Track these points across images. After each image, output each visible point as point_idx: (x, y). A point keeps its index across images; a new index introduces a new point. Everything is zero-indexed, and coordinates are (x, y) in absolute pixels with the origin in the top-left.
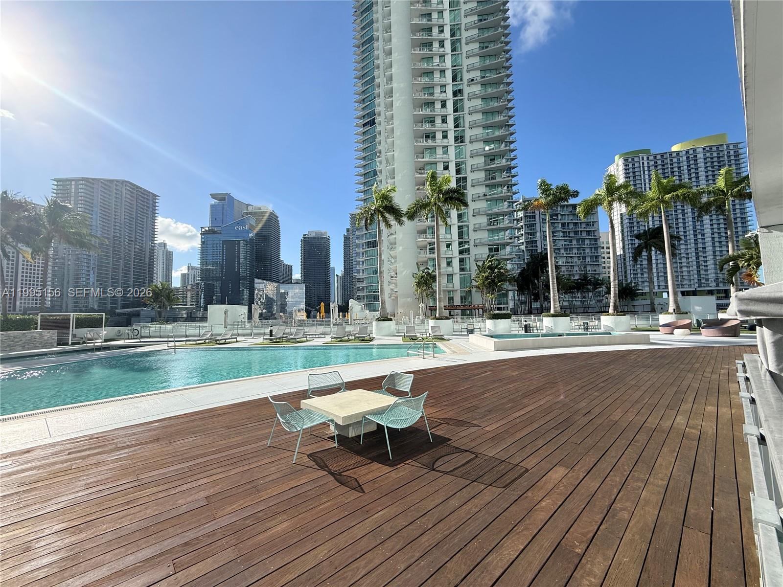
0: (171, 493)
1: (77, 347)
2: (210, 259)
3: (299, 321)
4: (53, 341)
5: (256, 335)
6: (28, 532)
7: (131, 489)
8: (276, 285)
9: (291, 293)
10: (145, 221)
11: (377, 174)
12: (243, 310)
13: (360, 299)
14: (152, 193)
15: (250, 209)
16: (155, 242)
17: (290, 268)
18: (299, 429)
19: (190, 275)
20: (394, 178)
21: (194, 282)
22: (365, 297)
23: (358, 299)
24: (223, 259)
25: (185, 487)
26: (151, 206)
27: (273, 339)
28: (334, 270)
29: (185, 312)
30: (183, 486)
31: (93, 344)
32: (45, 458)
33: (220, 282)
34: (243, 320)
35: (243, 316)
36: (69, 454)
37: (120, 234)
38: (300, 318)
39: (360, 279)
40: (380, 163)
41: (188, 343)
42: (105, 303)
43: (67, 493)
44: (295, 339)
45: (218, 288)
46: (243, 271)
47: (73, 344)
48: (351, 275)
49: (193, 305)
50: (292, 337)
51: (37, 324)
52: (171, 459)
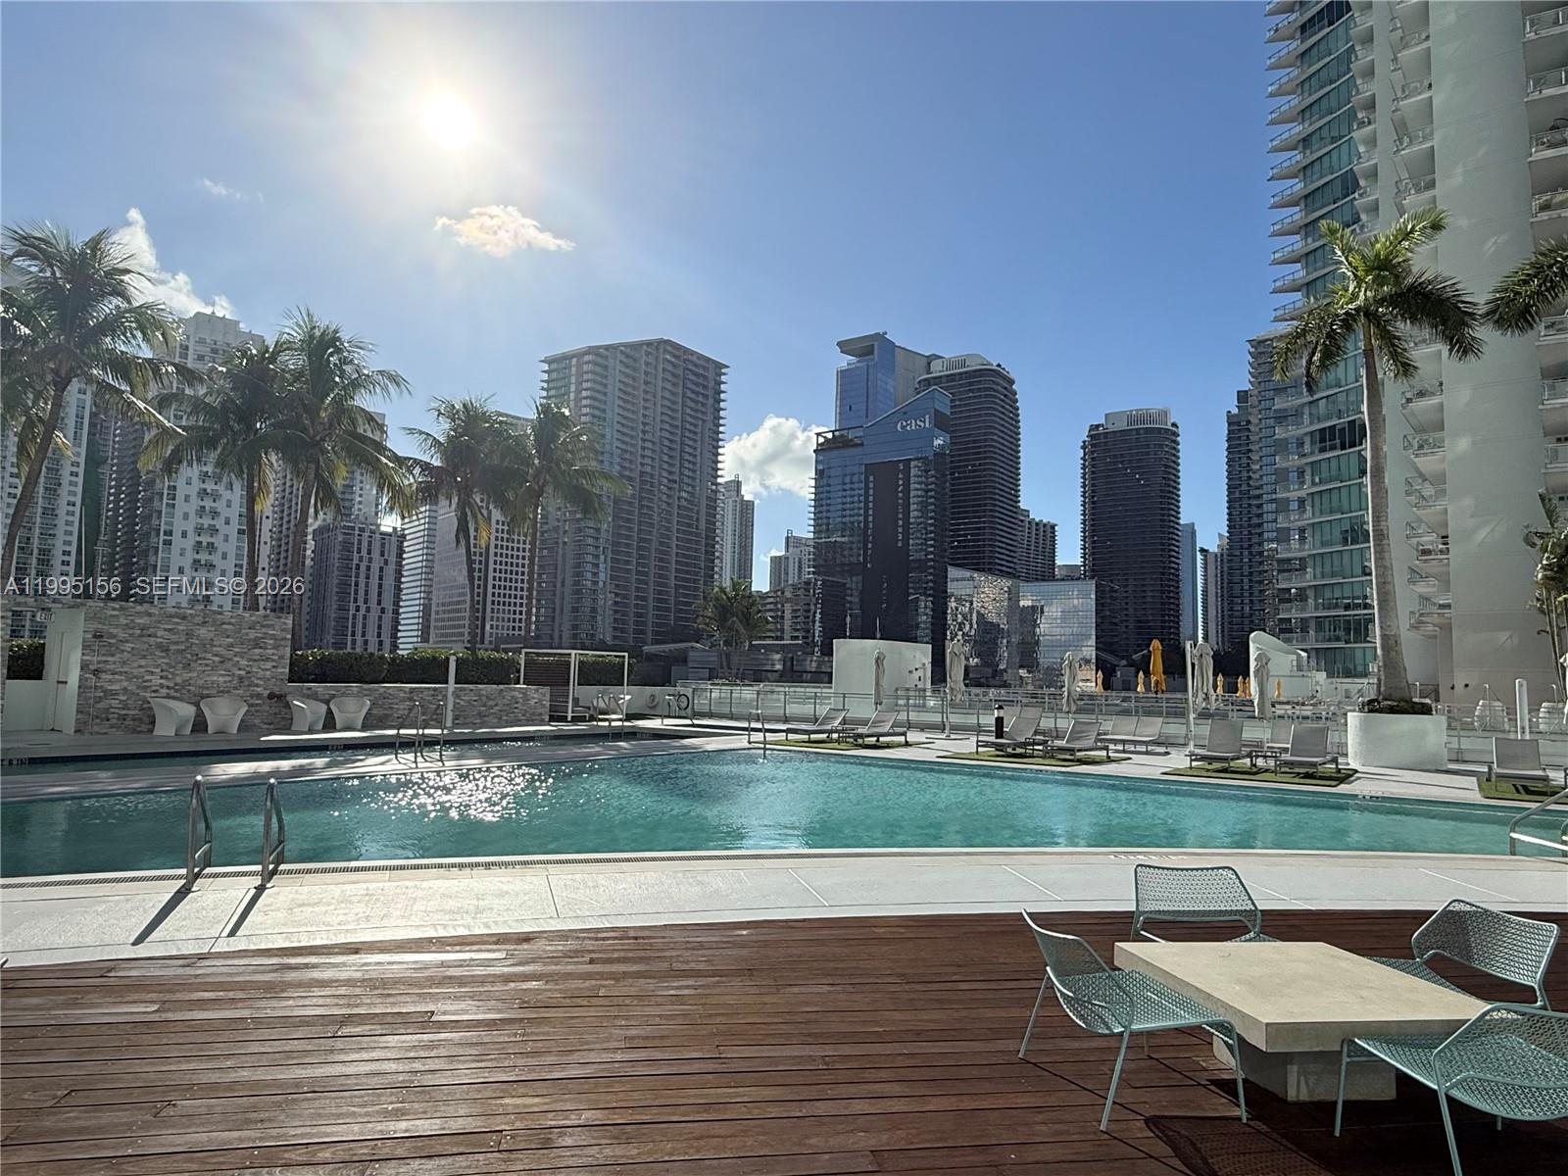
0: (792, 1114)
1: (581, 727)
2: (836, 519)
3: (1081, 697)
4: (542, 711)
5: (955, 728)
6: (545, 1108)
7: (710, 1076)
8: (1006, 583)
9: (1053, 611)
10: (699, 430)
11: (1357, 186)
12: (920, 655)
13: (1290, 631)
14: (714, 361)
15: (937, 368)
16: (719, 480)
17: (1047, 533)
18: (1118, 1029)
19: (791, 561)
20: (1431, 185)
21: (800, 578)
22: (1312, 624)
23: (1284, 630)
24: (866, 516)
25: (822, 1108)
26: (710, 393)
27: (1009, 748)
28: (1193, 533)
29: (778, 656)
30: (818, 1104)
31: (607, 724)
32: (553, 959)
33: (860, 578)
34: (920, 686)
35: (920, 673)
36: (592, 961)
37: (653, 467)
38: (1081, 687)
39: (1289, 560)
40: (1372, 142)
41: (791, 736)
42: (623, 631)
43: (598, 1046)
44: (1071, 751)
45: (856, 593)
46: (920, 546)
47: (576, 720)
48: (1255, 549)
49: (797, 638)
50: (1062, 743)
51: (519, 671)
52: (783, 1026)
